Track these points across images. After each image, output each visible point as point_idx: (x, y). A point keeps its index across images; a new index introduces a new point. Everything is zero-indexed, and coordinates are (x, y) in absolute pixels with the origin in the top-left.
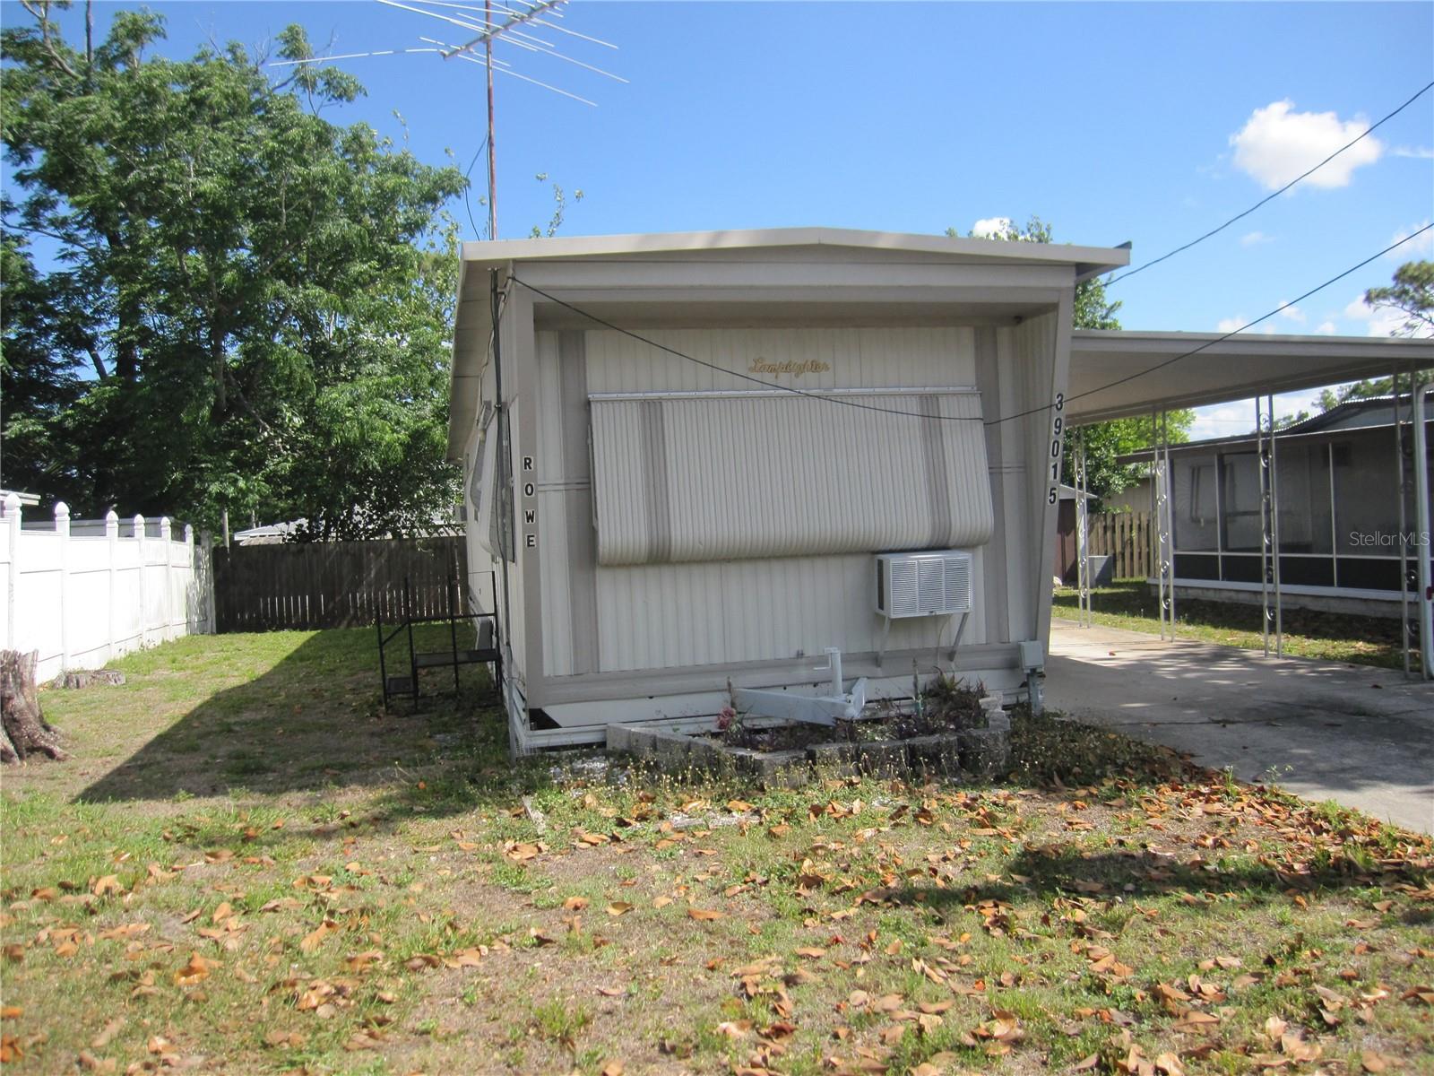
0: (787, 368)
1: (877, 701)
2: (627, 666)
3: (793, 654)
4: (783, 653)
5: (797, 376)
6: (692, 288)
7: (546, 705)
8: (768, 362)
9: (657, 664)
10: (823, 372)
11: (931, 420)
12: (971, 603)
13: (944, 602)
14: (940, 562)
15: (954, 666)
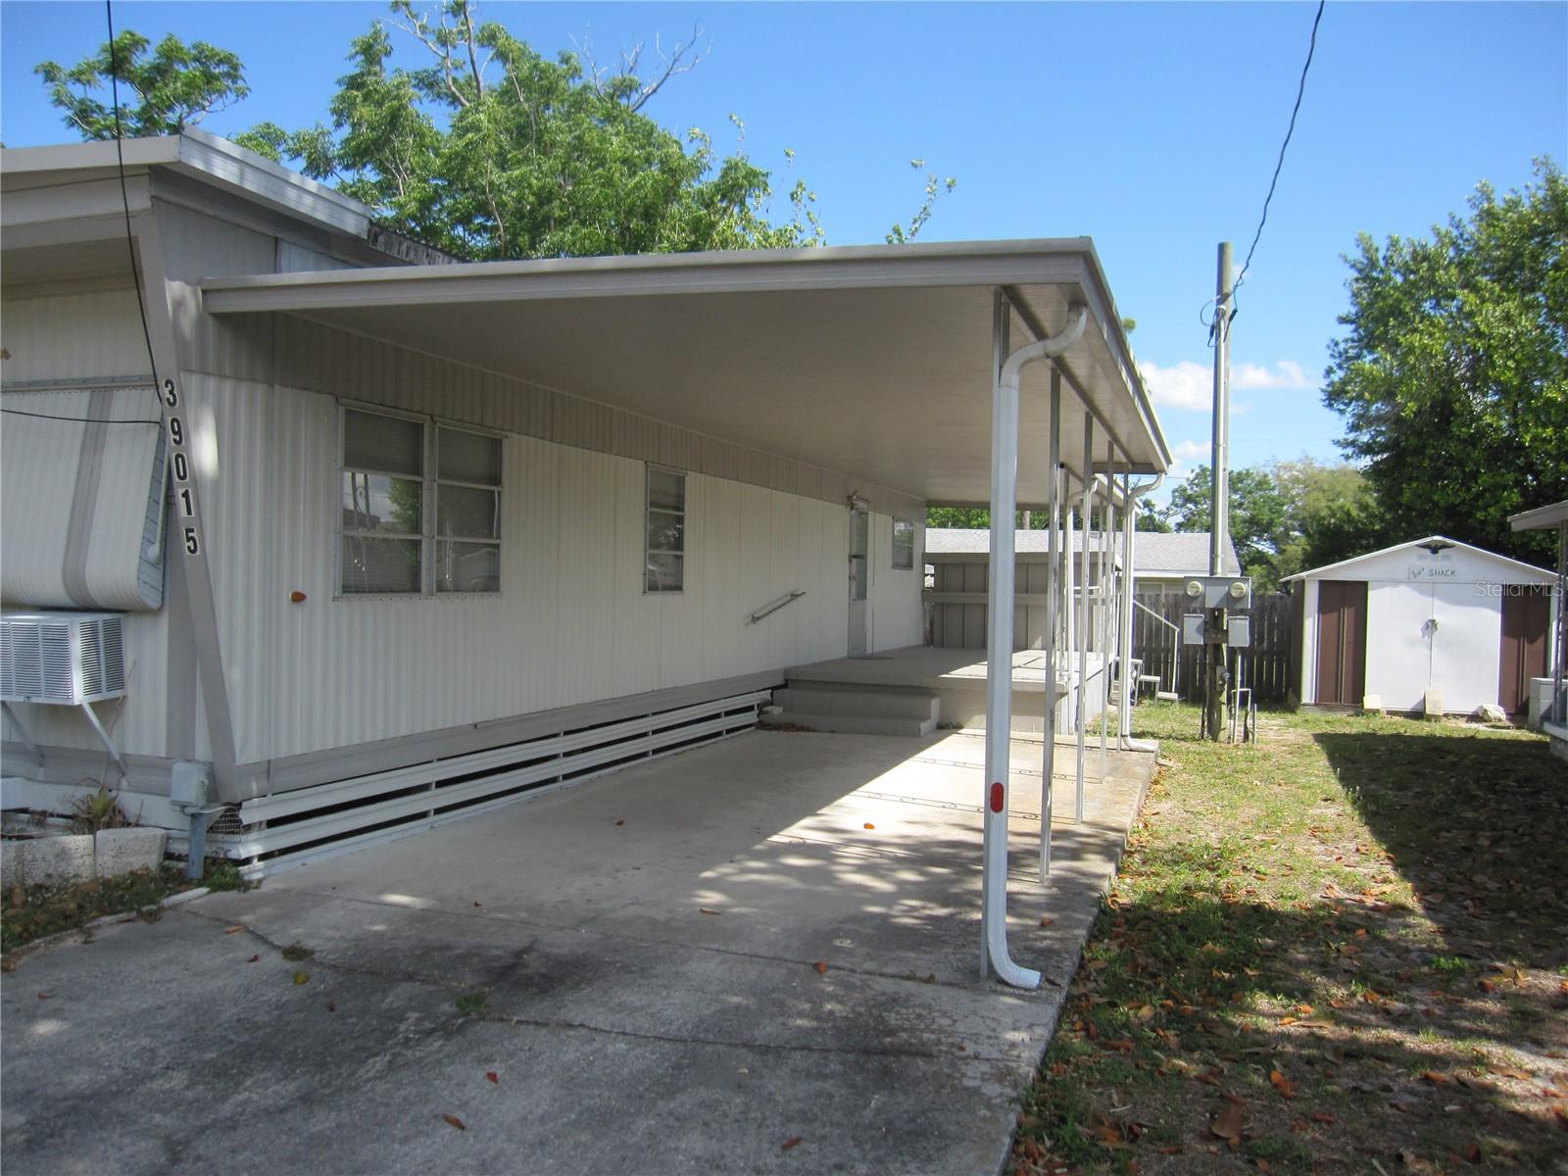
1: (33, 813)
11: (97, 423)
12: (78, 692)
13: (43, 687)
14: (33, 629)
15: (124, 783)
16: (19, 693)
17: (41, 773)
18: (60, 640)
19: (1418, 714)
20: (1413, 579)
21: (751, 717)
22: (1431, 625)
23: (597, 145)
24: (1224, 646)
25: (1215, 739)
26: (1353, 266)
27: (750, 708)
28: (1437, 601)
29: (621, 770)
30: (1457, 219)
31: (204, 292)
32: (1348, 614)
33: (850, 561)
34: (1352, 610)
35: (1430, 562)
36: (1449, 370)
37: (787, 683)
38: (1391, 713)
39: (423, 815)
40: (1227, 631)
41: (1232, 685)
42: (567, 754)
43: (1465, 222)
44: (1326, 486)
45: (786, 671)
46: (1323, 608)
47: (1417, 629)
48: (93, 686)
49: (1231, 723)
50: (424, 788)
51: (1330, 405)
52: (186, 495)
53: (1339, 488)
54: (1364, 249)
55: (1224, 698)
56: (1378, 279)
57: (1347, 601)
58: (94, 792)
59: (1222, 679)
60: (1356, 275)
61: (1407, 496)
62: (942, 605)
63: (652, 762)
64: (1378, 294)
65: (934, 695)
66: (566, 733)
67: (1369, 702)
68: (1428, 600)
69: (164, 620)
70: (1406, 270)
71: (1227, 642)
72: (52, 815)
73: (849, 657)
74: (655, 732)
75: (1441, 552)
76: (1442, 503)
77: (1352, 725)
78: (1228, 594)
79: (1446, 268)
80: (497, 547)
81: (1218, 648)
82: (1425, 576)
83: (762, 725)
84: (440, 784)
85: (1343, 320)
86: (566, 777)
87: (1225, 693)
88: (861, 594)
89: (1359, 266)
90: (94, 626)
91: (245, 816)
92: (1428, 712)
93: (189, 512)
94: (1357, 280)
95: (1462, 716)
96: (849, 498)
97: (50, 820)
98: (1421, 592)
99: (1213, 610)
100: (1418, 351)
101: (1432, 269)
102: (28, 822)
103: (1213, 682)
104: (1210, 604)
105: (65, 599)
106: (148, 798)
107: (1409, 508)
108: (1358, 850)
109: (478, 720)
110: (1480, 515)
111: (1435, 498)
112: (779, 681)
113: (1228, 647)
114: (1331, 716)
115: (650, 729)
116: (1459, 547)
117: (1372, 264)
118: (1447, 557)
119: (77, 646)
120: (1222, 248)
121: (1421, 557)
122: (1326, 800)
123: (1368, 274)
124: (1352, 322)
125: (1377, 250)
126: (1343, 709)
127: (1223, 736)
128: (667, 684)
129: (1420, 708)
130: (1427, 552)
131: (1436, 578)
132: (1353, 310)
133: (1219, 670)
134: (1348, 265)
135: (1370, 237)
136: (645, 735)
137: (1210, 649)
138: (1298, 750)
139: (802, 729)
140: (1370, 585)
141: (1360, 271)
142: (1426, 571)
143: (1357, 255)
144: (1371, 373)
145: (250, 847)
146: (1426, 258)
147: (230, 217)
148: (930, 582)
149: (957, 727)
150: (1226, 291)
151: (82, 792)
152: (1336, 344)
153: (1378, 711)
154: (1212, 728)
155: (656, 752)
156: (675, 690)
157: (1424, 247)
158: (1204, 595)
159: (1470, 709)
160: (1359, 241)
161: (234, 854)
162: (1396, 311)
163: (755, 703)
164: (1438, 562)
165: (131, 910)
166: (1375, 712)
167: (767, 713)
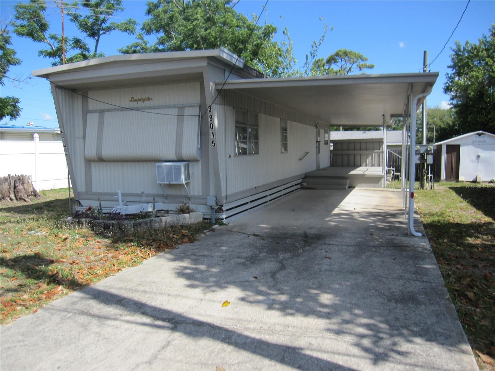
0: (140, 100)
1: (165, 211)
2: (98, 191)
3: (141, 193)
4: (139, 192)
5: (143, 102)
6: (98, 77)
7: (81, 200)
8: (135, 98)
9: (106, 191)
10: (151, 101)
11: (181, 116)
12: (183, 181)
13: (174, 179)
14: (171, 166)
15: (190, 202)
16: (167, 181)
17: (166, 201)
18: (179, 168)
19: (475, 182)
20: (473, 143)
21: (299, 186)
22: (478, 157)
23: (230, 22)
24: (425, 163)
25: (423, 189)
26: (453, 51)
27: (298, 184)
28: (480, 150)
29: (278, 200)
30: (485, 35)
31: (215, 84)
32: (454, 154)
33: (317, 143)
34: (456, 153)
35: (479, 138)
36: (482, 82)
37: (306, 177)
38: (467, 182)
39: (247, 210)
40: (426, 159)
41: (428, 174)
42: (270, 195)
43: (487, 36)
44: (431, 115)
45: (306, 174)
46: (447, 152)
47: (474, 158)
48: (186, 180)
49: (427, 185)
50: (247, 203)
51: (446, 93)
52: (213, 133)
53: (435, 115)
54: (457, 45)
55: (425, 178)
56: (460, 55)
57: (454, 150)
58: (183, 205)
59: (425, 172)
60: (454, 53)
61: (469, 119)
62: (336, 155)
63: (284, 197)
64: (461, 59)
65: (347, 179)
66: (270, 190)
67: (461, 178)
68: (478, 149)
69: (200, 163)
70: (469, 52)
71: (426, 162)
72: (170, 211)
73: (317, 170)
74: (284, 190)
75: (482, 136)
76: (480, 121)
77: (458, 185)
78: (427, 149)
79: (482, 52)
80: (258, 142)
81: (423, 164)
82: (477, 142)
83: (302, 188)
84: (251, 202)
85: (449, 67)
86: (270, 201)
87: (425, 176)
88: (319, 152)
89: (455, 51)
90: (185, 165)
91: (224, 208)
92: (477, 181)
93: (213, 137)
94: (454, 55)
95: (487, 182)
96: (316, 125)
97: (170, 212)
98: (476, 147)
99: (422, 154)
100: (474, 77)
101: (478, 52)
102: (164, 213)
103: (422, 174)
104: (422, 152)
105: (175, 159)
106: (198, 206)
107: (469, 123)
108: (474, 212)
109: (256, 186)
110: (490, 124)
111: (478, 120)
112: (304, 176)
113: (426, 164)
114: (450, 183)
115: (282, 189)
116: (487, 134)
117: (459, 50)
118: (483, 137)
119: (183, 169)
120: (425, 52)
121: (476, 137)
122: (460, 202)
123: (457, 53)
124: (451, 67)
125: (461, 46)
126: (453, 181)
127: (425, 188)
128: (285, 177)
129: (475, 180)
130: (478, 136)
131: (480, 143)
132: (452, 64)
133: (424, 170)
134: (452, 51)
135: (459, 43)
136: (281, 191)
137: (421, 165)
138: (446, 191)
139: (313, 189)
140: (461, 146)
141: (456, 52)
142: (477, 141)
143: (455, 47)
144: (460, 84)
145: (224, 216)
146: (476, 49)
147: (215, 65)
148: (332, 148)
149: (354, 187)
150: (426, 64)
151: (181, 205)
152: (448, 74)
153: (463, 181)
154: (422, 186)
155: (284, 195)
156: (286, 179)
157: (475, 45)
158: (420, 150)
159: (489, 180)
160: (456, 43)
161: (221, 217)
162: (467, 65)
163: (300, 182)
164: (481, 138)
165: (208, 229)
166: (462, 181)
167: (303, 185)
